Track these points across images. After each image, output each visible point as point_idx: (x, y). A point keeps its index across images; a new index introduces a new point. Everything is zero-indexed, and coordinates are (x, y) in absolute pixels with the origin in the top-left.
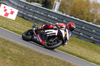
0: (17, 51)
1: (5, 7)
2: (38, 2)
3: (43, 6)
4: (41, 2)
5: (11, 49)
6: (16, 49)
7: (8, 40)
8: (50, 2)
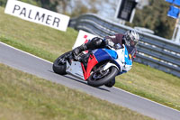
0: (107, 115)
1: (86, 37)
2: (147, 27)
3: (155, 34)
4: (153, 27)
5: (97, 112)
6: (106, 111)
7: (92, 97)
8: (169, 26)
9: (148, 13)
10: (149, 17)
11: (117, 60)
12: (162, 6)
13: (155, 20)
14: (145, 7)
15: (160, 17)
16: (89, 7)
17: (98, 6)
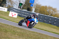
9: (25, 6)
10: (25, 7)
11: (35, 21)
12: (28, 4)
13: (27, 7)
14: (24, 5)
15: (28, 7)
16: (11, 6)
17: (13, 5)
